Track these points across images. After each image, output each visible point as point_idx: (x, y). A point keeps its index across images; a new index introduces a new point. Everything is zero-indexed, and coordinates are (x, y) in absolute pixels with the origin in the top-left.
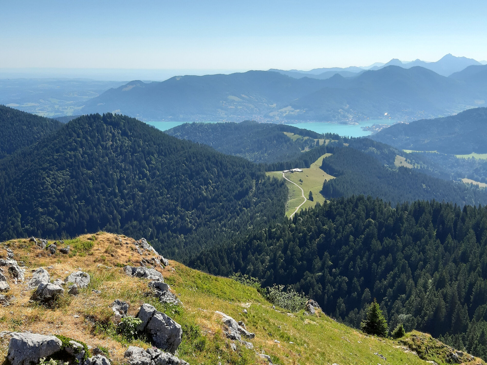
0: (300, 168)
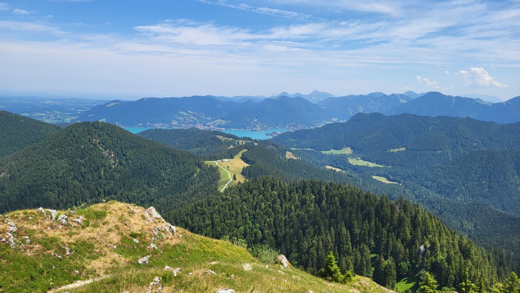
0: (227, 159)
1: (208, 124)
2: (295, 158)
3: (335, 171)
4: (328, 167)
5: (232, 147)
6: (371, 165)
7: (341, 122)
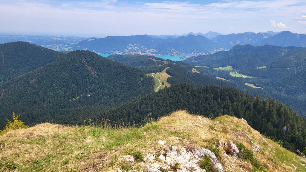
0: (158, 72)
1: (145, 52)
2: (198, 72)
3: (222, 80)
4: (218, 78)
5: (160, 65)
6: (244, 76)
7: (225, 50)
